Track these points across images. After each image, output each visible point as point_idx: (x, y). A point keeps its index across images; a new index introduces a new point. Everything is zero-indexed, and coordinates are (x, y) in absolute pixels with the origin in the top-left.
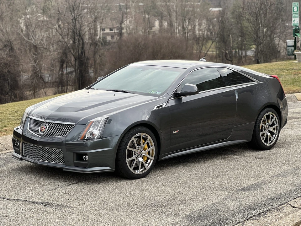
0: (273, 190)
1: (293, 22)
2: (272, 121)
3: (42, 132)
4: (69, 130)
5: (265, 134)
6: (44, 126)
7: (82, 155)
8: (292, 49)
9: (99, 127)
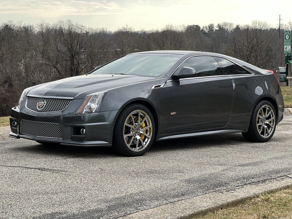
0: (272, 166)
1: (285, 50)
2: (269, 114)
3: (40, 108)
5: (261, 125)
6: (42, 102)
8: (284, 76)
9: (96, 102)
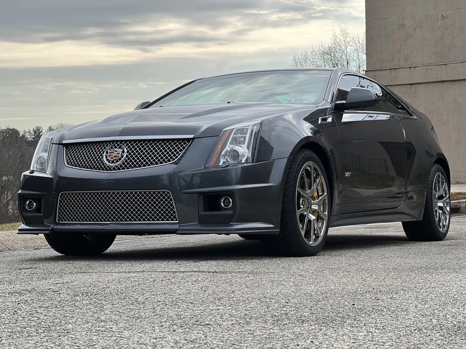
3: (113, 162)
4: (181, 150)
6: (116, 149)
7: (218, 196)
9: (246, 142)
